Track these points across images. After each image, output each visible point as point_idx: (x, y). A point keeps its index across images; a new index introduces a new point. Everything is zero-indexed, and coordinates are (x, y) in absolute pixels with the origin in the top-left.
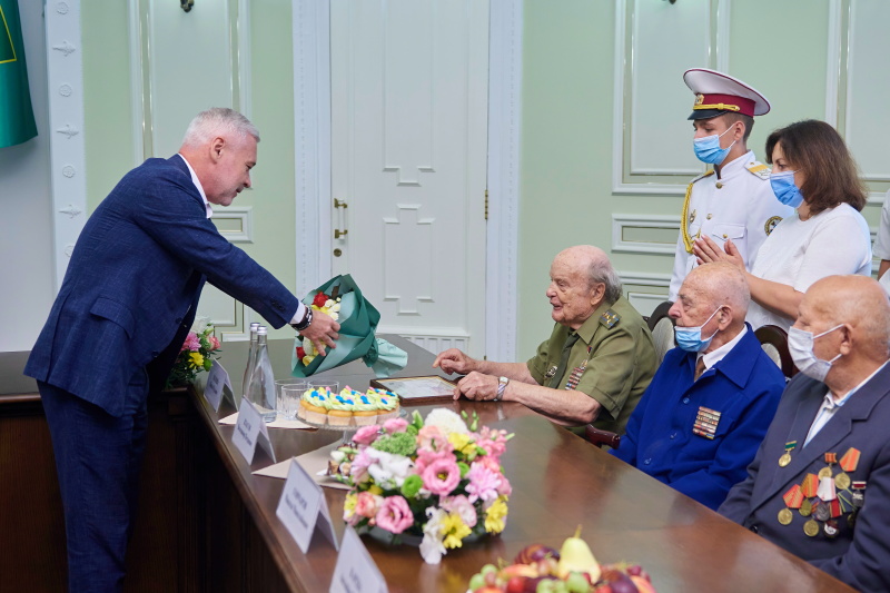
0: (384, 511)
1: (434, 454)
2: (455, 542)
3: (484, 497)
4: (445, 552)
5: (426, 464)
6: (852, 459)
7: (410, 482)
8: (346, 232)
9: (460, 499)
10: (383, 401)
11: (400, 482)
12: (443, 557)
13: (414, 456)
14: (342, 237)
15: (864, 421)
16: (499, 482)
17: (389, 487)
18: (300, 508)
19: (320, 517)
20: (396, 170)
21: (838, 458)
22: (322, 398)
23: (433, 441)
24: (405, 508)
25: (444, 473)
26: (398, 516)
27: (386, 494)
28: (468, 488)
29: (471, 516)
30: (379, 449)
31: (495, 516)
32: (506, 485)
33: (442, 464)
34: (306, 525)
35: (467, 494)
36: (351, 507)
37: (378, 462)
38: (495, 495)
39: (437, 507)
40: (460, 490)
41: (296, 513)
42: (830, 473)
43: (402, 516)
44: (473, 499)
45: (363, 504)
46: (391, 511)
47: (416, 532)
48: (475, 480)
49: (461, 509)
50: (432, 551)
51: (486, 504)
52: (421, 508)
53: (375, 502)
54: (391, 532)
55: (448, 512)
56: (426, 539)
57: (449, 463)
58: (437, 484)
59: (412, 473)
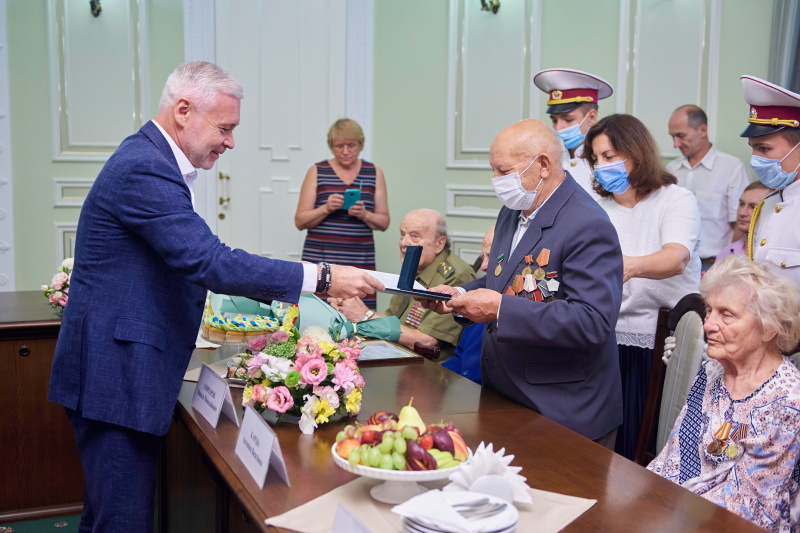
0: (273, 397)
1: (309, 356)
2: (323, 419)
3: (345, 387)
4: (317, 426)
5: (303, 363)
7: (292, 376)
8: (228, 200)
9: (328, 388)
10: (268, 324)
11: (284, 376)
12: (315, 429)
13: (294, 358)
14: (225, 203)
16: (356, 376)
17: (276, 380)
18: (210, 397)
19: (225, 403)
20: (269, 149)
22: (221, 322)
23: (308, 346)
24: (288, 395)
25: (316, 370)
26: (283, 400)
27: (273, 385)
28: (333, 381)
29: (335, 400)
30: (268, 353)
31: (353, 401)
32: (360, 381)
33: (314, 363)
34: (215, 409)
35: (333, 385)
36: (248, 395)
37: (267, 362)
38: (353, 386)
39: (311, 394)
40: (328, 382)
41: (207, 401)
43: (286, 401)
44: (337, 388)
45: (257, 392)
46: (278, 397)
47: (296, 413)
48: (338, 375)
49: (328, 396)
50: (307, 426)
51: (346, 392)
52: (300, 395)
53: (266, 392)
54: (277, 412)
55: (319, 397)
56: (303, 417)
57: (320, 362)
58: (310, 377)
59: (292, 370)
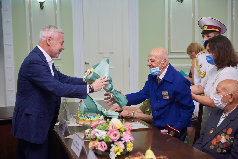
0: (100, 145)
1: (113, 130)
2: (119, 153)
3: (126, 141)
4: (116, 156)
5: (111, 133)
6: (230, 131)
7: (106, 138)
9: (120, 142)
10: (100, 117)
11: (104, 138)
12: (116, 158)
13: (107, 131)
15: (233, 120)
16: (130, 137)
17: (101, 139)
18: (77, 146)
19: (83, 148)
20: (102, 53)
21: (226, 131)
22: (83, 117)
23: (112, 126)
24: (105, 145)
25: (115, 135)
26: (103, 147)
27: (100, 141)
28: (122, 139)
29: (123, 147)
30: (98, 129)
31: (130, 146)
32: (132, 139)
33: (115, 132)
34: (79, 150)
35: (122, 141)
36: (91, 145)
37: (98, 132)
38: (129, 141)
39: (114, 144)
40: (120, 140)
41: (76, 147)
42: (224, 135)
43: (105, 147)
44: (123, 142)
45: (94, 144)
46: (102, 145)
47: (108, 151)
48: (124, 137)
49: (120, 145)
50: (113, 156)
51: (127, 143)
52: (110, 144)
53: (97, 143)
54: (102, 151)
55: (117, 145)
56: (111, 153)
57: (117, 132)
58: (114, 138)
59: (107, 135)
